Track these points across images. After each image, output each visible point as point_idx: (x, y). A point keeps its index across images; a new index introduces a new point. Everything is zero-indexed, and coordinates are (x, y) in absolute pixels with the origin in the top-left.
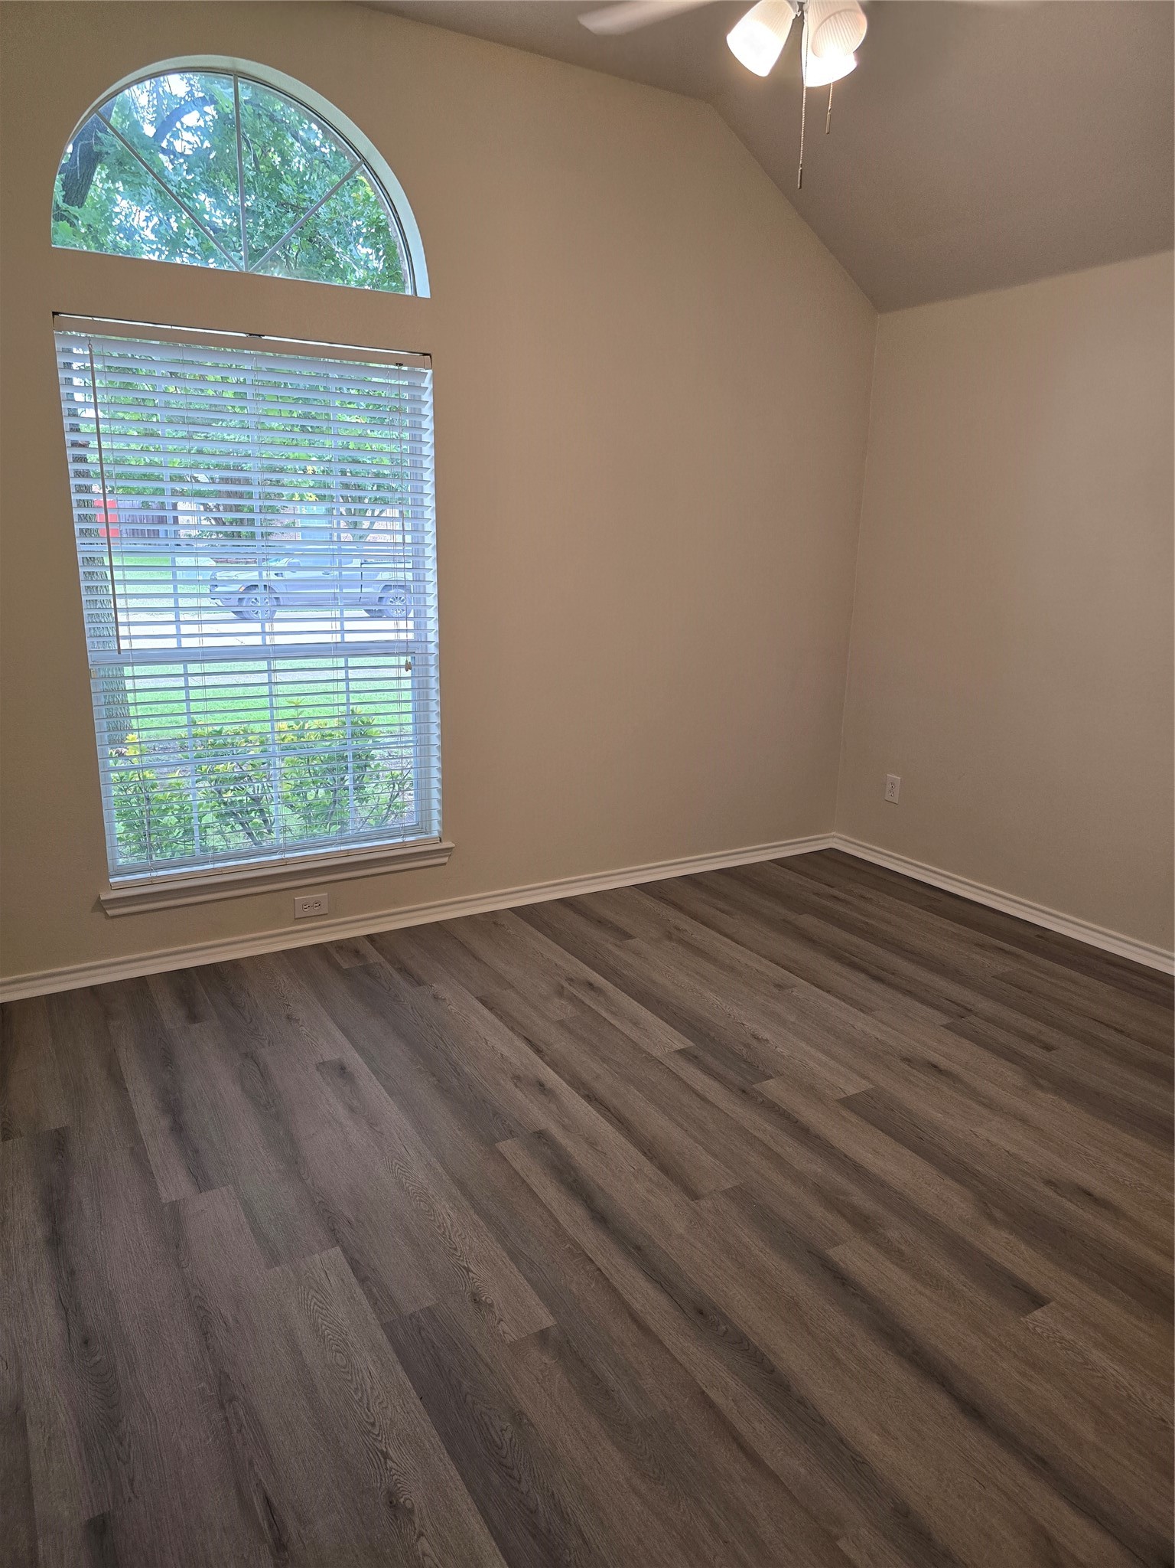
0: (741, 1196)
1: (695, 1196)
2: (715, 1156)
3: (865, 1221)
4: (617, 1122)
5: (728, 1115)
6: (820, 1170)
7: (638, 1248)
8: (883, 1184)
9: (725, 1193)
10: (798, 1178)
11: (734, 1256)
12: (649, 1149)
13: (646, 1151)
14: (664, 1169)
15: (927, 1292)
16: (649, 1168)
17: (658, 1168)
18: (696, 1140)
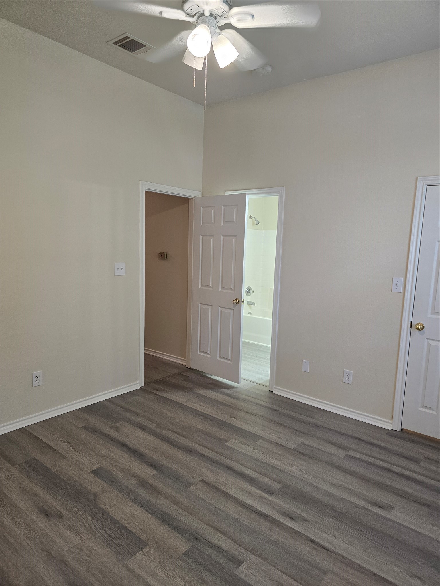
0: (186, 485)
1: (203, 481)
2: (200, 498)
3: (143, 485)
4: (246, 505)
5: (200, 520)
6: (158, 501)
7: (213, 462)
8: (133, 501)
9: (192, 484)
10: (167, 496)
11: (185, 465)
12: (227, 496)
13: (227, 494)
14: (217, 489)
15: (127, 467)
16: (222, 487)
17: (219, 488)
18: (210, 504)
